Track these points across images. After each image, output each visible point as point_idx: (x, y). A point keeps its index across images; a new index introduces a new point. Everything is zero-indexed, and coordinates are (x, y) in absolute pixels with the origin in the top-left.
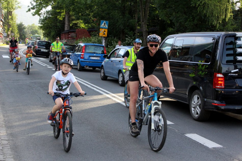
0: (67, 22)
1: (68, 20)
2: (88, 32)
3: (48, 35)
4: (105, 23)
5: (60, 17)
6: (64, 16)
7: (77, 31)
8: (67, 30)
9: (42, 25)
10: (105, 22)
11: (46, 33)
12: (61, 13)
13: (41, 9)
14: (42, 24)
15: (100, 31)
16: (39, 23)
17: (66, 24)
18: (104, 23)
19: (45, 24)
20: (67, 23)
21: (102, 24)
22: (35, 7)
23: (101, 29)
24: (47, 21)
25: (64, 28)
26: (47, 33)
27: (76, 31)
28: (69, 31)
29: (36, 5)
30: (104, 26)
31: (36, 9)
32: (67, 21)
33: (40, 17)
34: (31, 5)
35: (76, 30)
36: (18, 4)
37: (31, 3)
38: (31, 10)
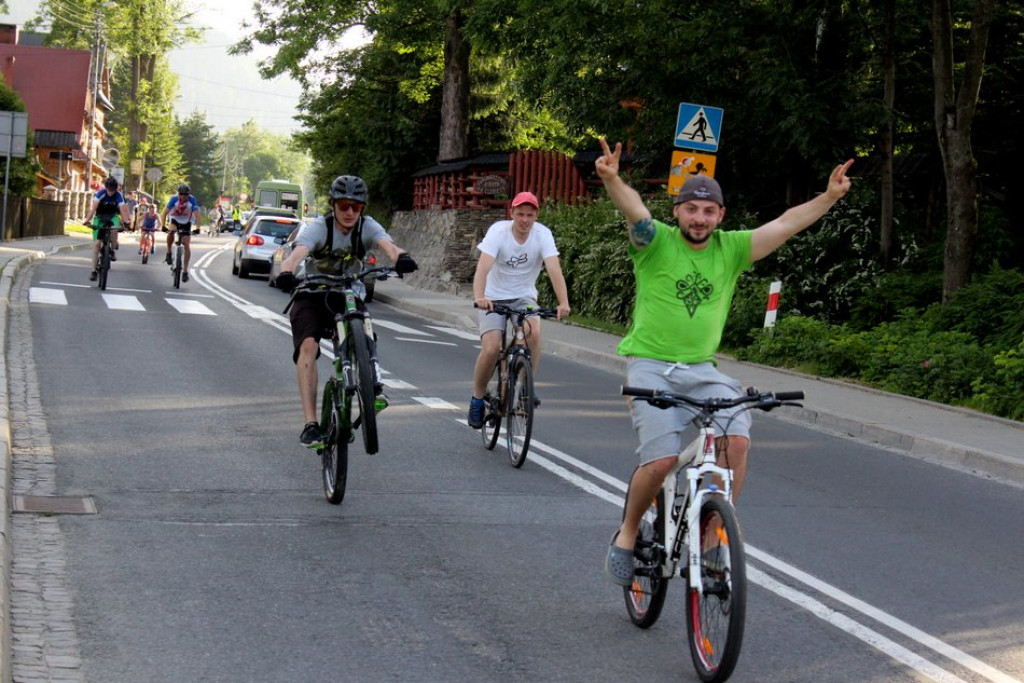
0: (452, 112)
1: (460, 101)
2: (578, 168)
5: (413, 86)
6: (437, 79)
7: (515, 164)
8: (450, 157)
9: (312, 129)
12: (422, 62)
13: (312, 44)
14: (310, 121)
15: (673, 164)
16: (297, 118)
17: (447, 125)
19: (327, 121)
20: (450, 118)
21: (684, 124)
22: (277, 32)
23: (676, 155)
24: (339, 109)
25: (436, 143)
27: (507, 164)
28: (467, 162)
29: (286, 22)
31: (280, 40)
32: (454, 109)
33: (306, 86)
34: (258, 19)
35: (512, 156)
36: (186, 20)
37: (258, 7)
38: (256, 43)
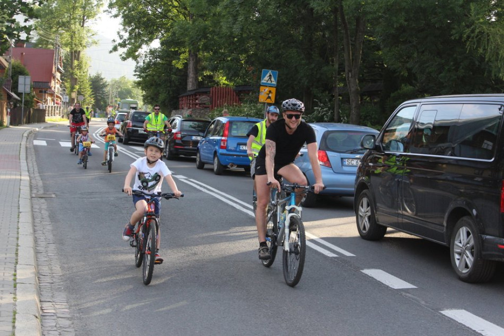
0: (191, 72)
1: (195, 68)
2: (236, 92)
3: (152, 99)
4: (270, 76)
5: (177, 63)
6: (186, 60)
7: (213, 92)
8: (191, 89)
9: (141, 79)
10: (270, 72)
11: (148, 97)
12: (180, 54)
13: (140, 46)
14: (140, 76)
15: (261, 91)
16: (135, 75)
17: (190, 77)
18: (268, 75)
19: (146, 76)
20: (191, 75)
21: (264, 77)
22: (127, 43)
23: (261, 87)
24: (151, 72)
25: (186, 84)
26: (150, 96)
27: (210, 92)
28: (196, 91)
29: (130, 39)
30: (269, 82)
31: (128, 46)
32: (193, 71)
33: (138, 63)
34: (119, 38)
35: (211, 88)
36: (92, 37)
37: (118, 33)
38: (119, 47)
